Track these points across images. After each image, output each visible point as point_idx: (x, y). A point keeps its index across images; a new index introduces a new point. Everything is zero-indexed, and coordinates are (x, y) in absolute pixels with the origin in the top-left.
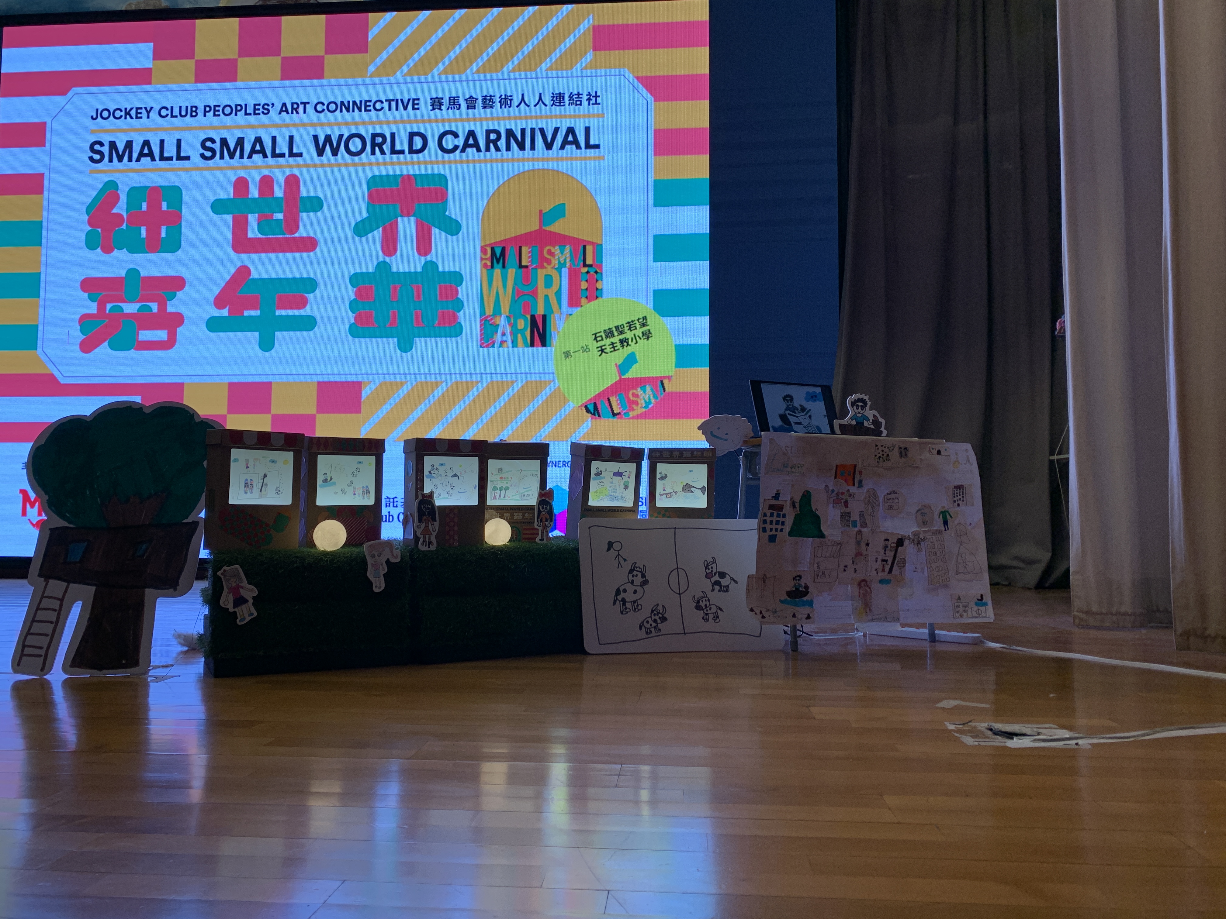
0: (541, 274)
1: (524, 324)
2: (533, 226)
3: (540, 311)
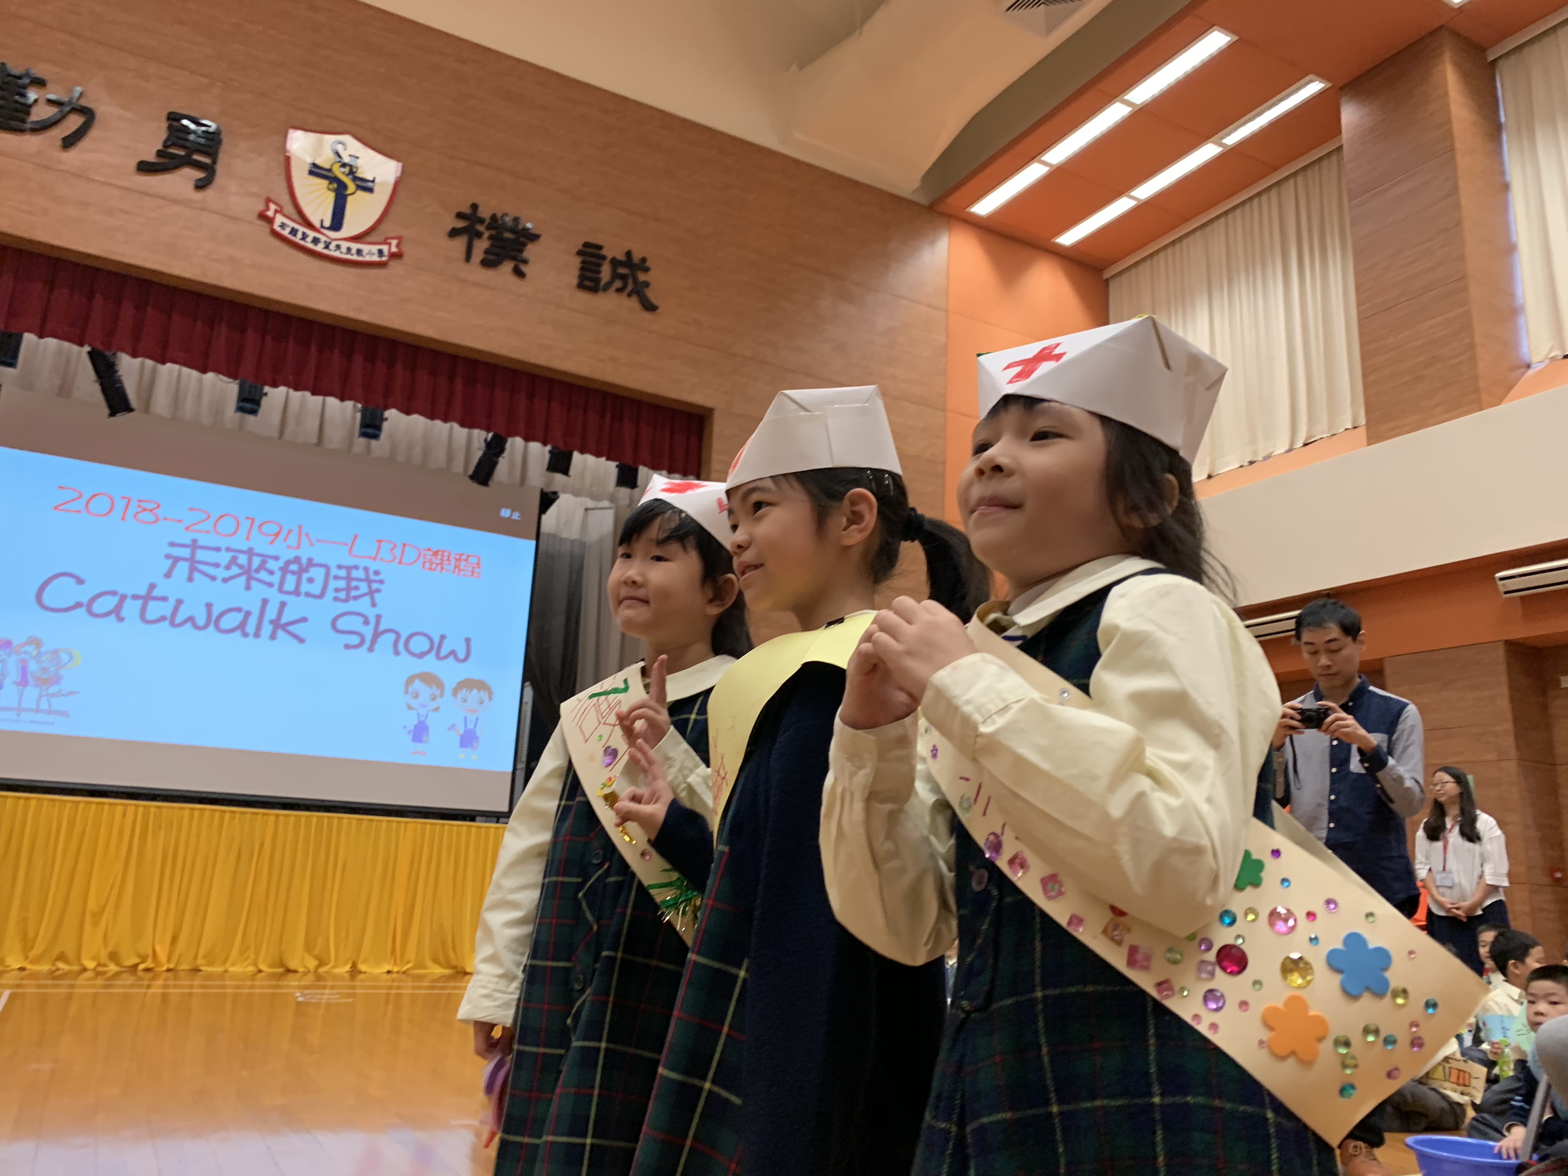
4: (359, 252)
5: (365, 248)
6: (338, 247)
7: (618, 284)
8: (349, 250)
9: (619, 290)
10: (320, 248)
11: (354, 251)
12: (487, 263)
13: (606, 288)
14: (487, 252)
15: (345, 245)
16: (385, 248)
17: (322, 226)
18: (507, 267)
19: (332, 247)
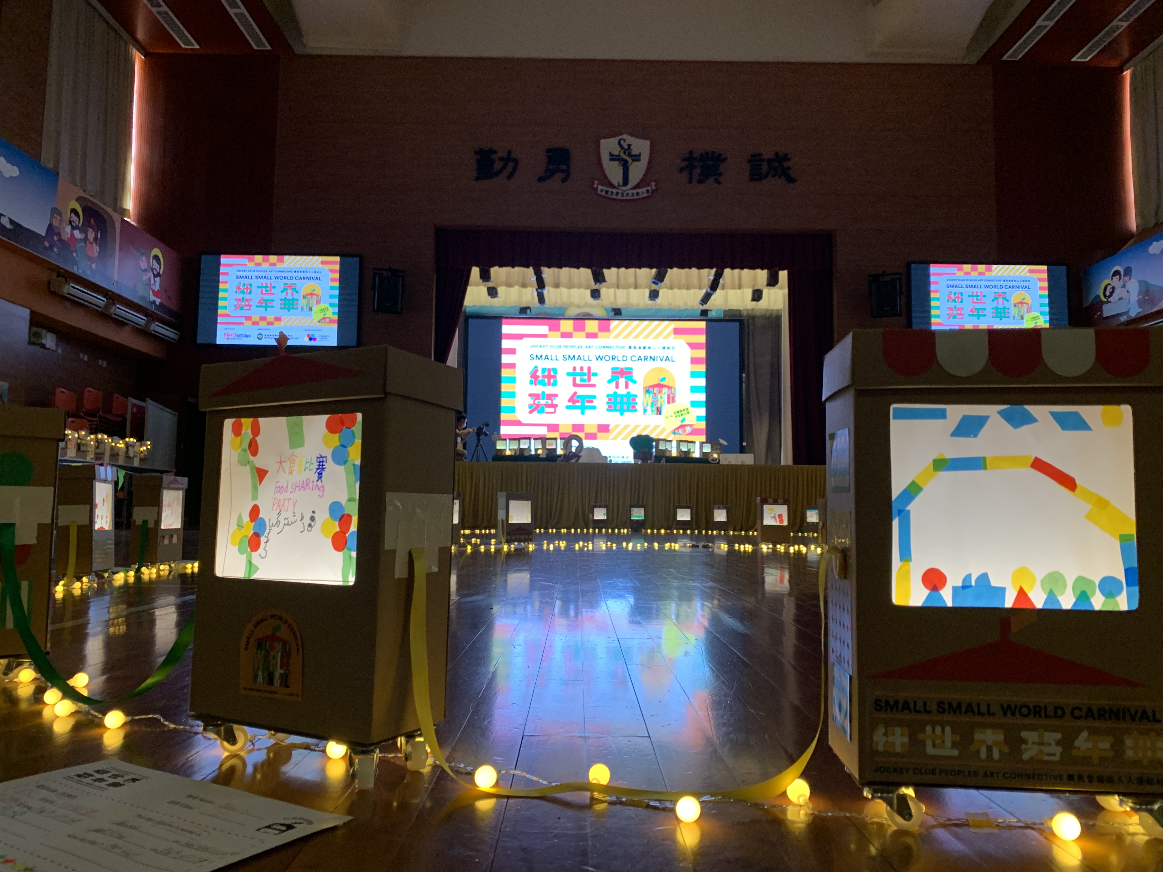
0: (659, 396)
1: (655, 409)
2: (656, 382)
3: (659, 405)
4: (638, 194)
5: (640, 191)
6: (628, 194)
7: (773, 172)
8: (633, 194)
9: (773, 176)
10: (619, 197)
11: (635, 194)
12: (700, 182)
13: (766, 176)
14: (700, 175)
15: (630, 192)
16: (649, 188)
17: (619, 186)
18: (711, 180)
19: (625, 195)
